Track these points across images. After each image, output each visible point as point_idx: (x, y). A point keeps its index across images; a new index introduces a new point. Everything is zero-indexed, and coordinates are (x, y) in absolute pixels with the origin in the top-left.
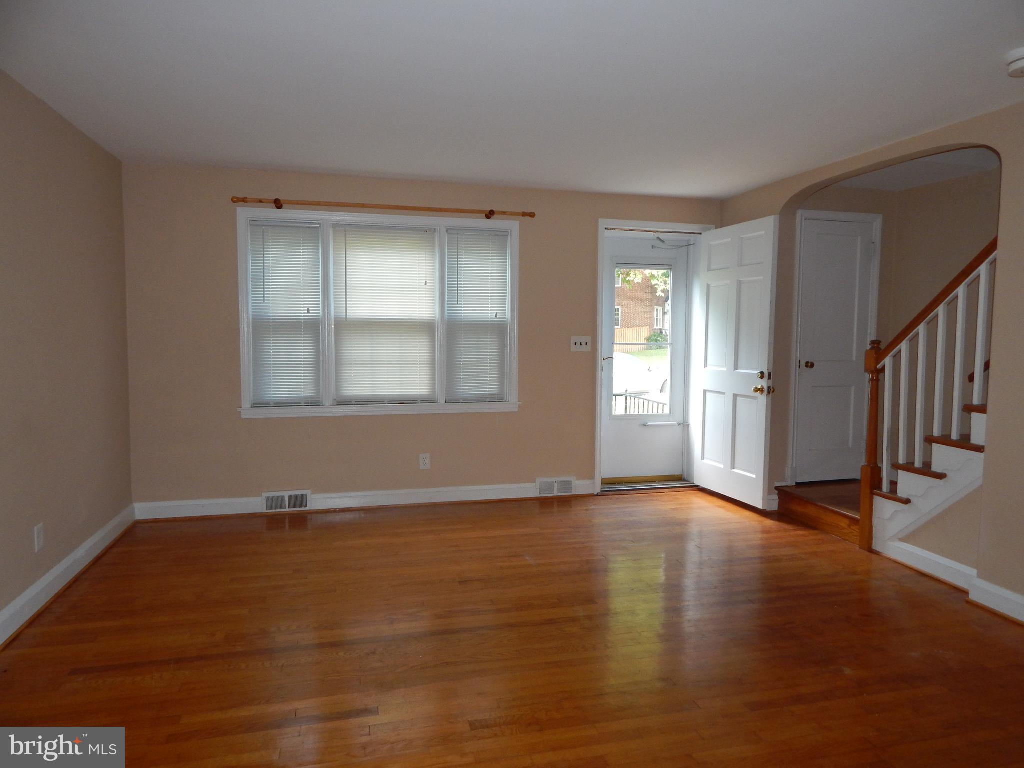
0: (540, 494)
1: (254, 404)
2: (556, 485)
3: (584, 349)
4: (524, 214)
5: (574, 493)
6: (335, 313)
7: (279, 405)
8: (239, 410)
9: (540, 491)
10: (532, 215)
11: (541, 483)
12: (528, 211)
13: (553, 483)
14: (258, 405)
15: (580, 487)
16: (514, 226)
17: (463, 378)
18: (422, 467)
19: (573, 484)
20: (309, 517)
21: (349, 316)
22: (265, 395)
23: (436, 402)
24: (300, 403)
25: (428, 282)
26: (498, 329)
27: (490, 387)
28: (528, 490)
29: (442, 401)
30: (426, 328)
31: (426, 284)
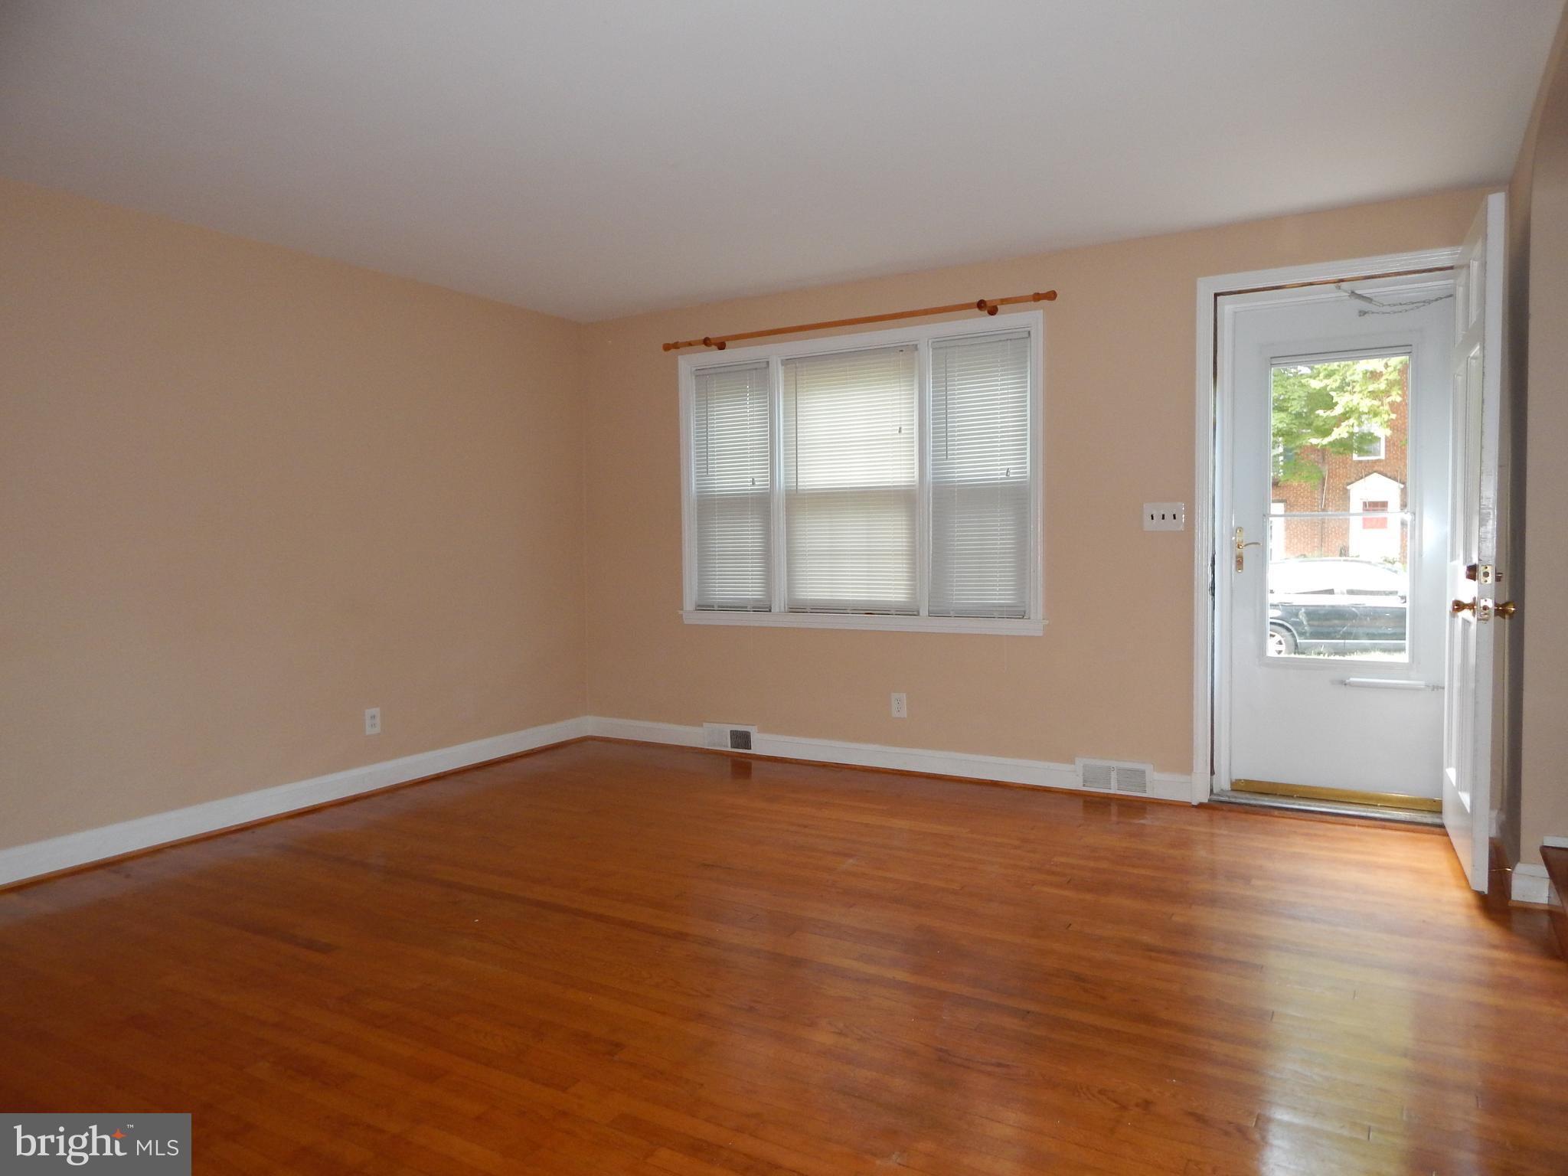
0: (1084, 786)
1: (699, 606)
2: (1114, 775)
3: (1169, 525)
4: (1037, 297)
5: (1149, 794)
6: (785, 482)
7: (724, 608)
8: (680, 612)
9: (1085, 781)
10: (1051, 296)
11: (1085, 766)
12: (1043, 290)
13: (1109, 770)
14: (703, 607)
15: (1162, 785)
16: (1033, 318)
17: (957, 581)
18: (895, 714)
19: (1147, 779)
20: (755, 764)
21: (800, 486)
22: (710, 595)
23: (915, 613)
24: (746, 607)
25: (903, 428)
26: (1012, 496)
27: (1001, 594)
28: (1065, 776)
29: (924, 612)
30: (902, 499)
31: (900, 431)
